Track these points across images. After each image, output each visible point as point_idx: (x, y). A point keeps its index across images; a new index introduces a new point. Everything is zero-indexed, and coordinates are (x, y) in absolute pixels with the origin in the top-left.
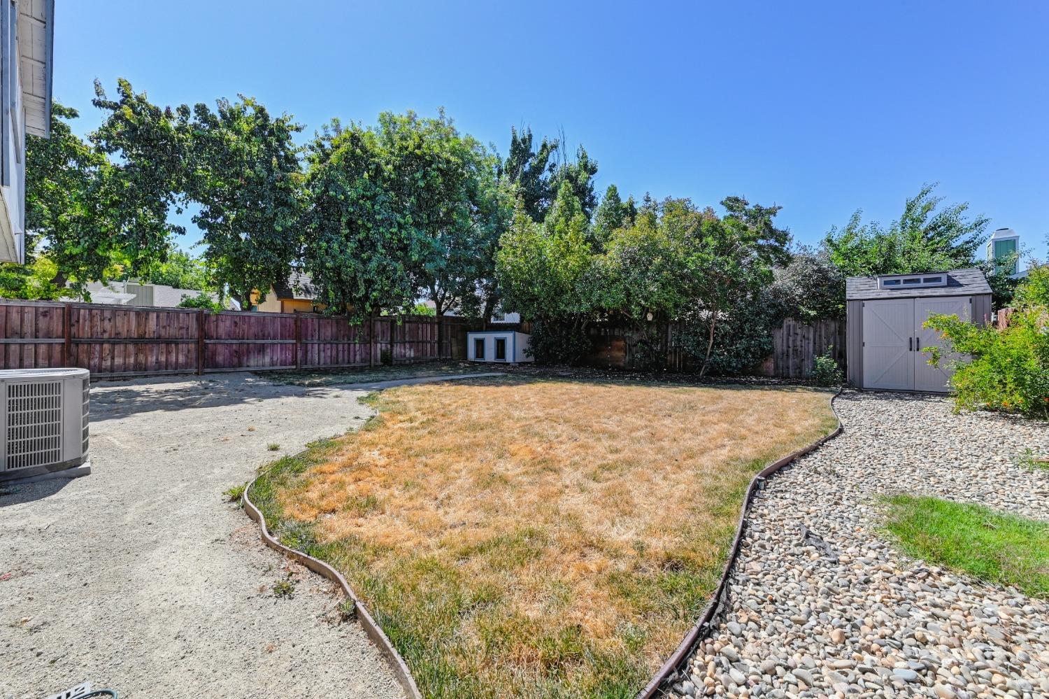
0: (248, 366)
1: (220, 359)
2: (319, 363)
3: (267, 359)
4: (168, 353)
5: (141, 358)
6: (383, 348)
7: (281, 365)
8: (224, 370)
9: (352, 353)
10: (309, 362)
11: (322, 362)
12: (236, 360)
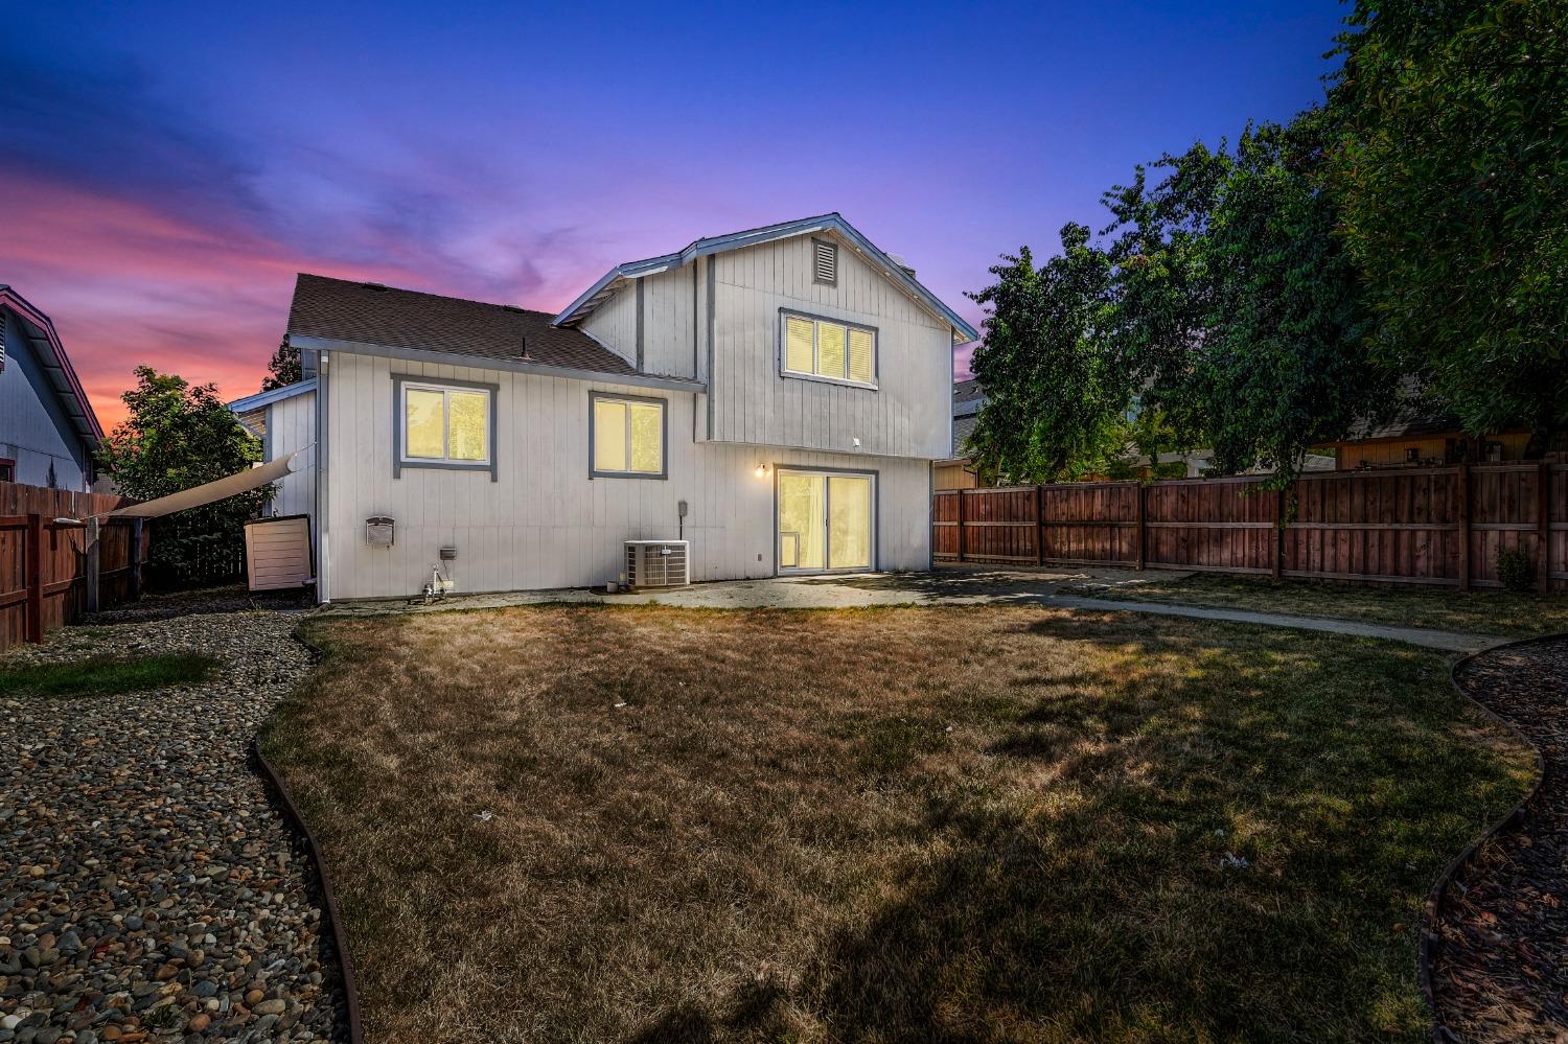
0: (1199, 564)
1: (1164, 549)
2: (1322, 569)
3: (1226, 555)
4: (1112, 539)
5: (1090, 546)
6: (1511, 543)
7: (1250, 566)
8: (1169, 566)
9: (1404, 553)
10: (1301, 565)
11: (1328, 564)
12: (1184, 553)
